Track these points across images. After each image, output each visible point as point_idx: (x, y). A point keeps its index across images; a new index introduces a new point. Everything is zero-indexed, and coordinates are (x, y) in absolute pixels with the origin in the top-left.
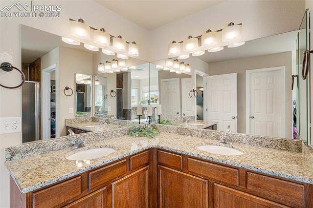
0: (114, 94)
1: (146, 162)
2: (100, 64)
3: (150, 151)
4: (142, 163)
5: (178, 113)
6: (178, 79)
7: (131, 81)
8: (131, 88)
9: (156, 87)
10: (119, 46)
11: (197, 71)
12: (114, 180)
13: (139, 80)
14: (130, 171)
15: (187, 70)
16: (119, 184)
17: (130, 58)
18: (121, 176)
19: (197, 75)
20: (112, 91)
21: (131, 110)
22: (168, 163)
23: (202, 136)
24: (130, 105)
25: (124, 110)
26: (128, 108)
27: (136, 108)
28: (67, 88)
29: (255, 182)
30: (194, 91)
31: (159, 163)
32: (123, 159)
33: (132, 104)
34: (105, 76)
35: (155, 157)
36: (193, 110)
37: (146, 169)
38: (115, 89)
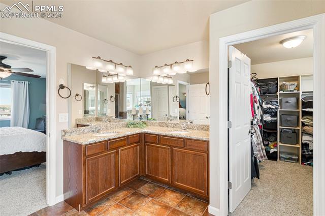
0: (113, 99)
1: (137, 141)
2: (104, 76)
3: (140, 134)
4: (135, 141)
5: (166, 115)
6: (167, 86)
7: (126, 87)
8: (126, 93)
9: (149, 93)
10: (120, 69)
11: (179, 82)
12: (120, 147)
13: (134, 86)
14: (129, 145)
15: (170, 81)
16: (122, 150)
17: (127, 75)
18: (123, 146)
19: (179, 84)
20: (111, 97)
21: (126, 112)
22: (150, 141)
23: (174, 127)
24: (126, 108)
25: (120, 112)
26: (124, 111)
27: (131, 111)
28: (77, 95)
29: (190, 144)
30: (176, 97)
31: (146, 142)
32: (125, 137)
33: (127, 108)
34: (106, 85)
35: (143, 138)
36: (176, 112)
37: (138, 145)
38: (114, 95)
